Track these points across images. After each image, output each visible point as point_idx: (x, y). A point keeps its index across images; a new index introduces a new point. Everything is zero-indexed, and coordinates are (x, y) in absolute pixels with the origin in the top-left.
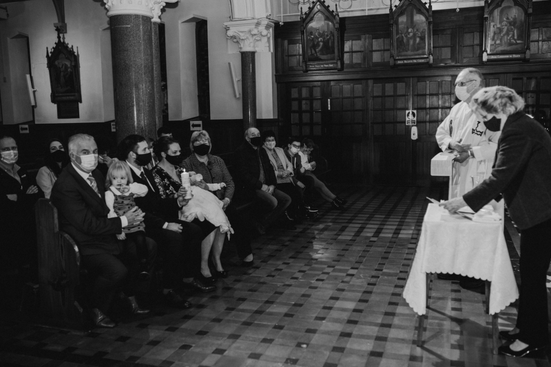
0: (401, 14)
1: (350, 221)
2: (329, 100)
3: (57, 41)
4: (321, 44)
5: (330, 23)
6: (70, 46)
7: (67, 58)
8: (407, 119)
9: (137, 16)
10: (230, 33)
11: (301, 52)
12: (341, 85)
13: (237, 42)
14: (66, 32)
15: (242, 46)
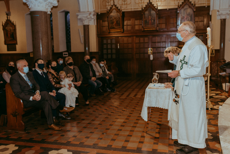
0: (146, 10)
1: (125, 91)
2: (118, 44)
3: (6, 19)
4: (115, 22)
5: (119, 14)
6: (12, 21)
7: (11, 26)
8: (149, 52)
9: (41, 12)
10: (79, 17)
11: (107, 25)
12: (123, 38)
13: (82, 21)
14: (10, 15)
15: (84, 22)
